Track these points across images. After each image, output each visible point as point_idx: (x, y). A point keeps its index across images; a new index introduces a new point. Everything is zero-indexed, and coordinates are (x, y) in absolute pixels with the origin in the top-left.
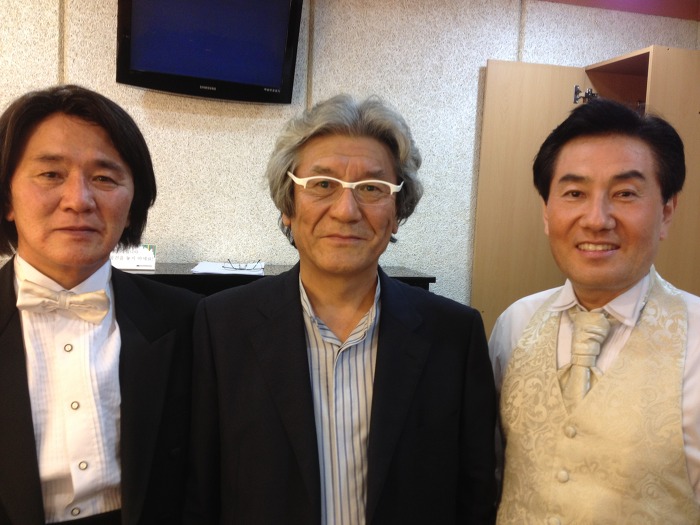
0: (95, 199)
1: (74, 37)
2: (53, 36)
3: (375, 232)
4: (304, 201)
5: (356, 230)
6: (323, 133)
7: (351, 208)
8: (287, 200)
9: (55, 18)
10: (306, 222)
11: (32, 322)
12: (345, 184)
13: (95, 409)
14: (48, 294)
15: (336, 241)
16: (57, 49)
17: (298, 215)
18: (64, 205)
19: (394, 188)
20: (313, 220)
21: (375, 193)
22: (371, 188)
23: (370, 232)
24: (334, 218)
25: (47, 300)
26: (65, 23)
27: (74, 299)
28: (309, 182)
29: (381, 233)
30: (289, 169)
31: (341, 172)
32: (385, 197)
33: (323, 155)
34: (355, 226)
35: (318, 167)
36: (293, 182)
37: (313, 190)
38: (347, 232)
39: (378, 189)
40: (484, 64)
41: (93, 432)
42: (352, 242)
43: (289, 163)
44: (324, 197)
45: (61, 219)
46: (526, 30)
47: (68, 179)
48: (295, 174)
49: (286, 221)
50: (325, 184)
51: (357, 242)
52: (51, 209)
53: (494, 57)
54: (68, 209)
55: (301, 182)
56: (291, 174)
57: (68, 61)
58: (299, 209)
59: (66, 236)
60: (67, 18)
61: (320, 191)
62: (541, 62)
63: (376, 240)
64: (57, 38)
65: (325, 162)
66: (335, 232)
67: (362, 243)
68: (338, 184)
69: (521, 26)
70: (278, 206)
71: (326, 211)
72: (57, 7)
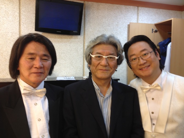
0: (43, 65)
1: (23, 19)
2: (17, 19)
3: (112, 69)
4: (94, 61)
5: (107, 68)
6: (99, 44)
7: (105, 63)
8: (90, 61)
9: (18, 14)
10: (94, 66)
11: (25, 98)
12: (104, 57)
13: (45, 120)
14: (30, 90)
15: (102, 71)
16: (18, 22)
17: (92, 64)
18: (35, 66)
19: (117, 58)
20: (96, 65)
21: (112, 59)
22: (111, 58)
23: (110, 69)
24: (101, 65)
25: (30, 92)
26: (21, 16)
27: (37, 91)
28: (95, 56)
29: (113, 69)
30: (90, 53)
31: (103, 54)
32: (114, 60)
33: (99, 49)
34: (107, 67)
35: (97, 52)
36: (91, 56)
37: (96, 58)
38: (104, 68)
39: (112, 58)
40: (129, 24)
41: (45, 127)
42: (106, 71)
43: (90, 51)
44: (99, 60)
45: (34, 70)
46: (139, 15)
47: (35, 59)
48: (92, 54)
49: (89, 65)
50: (99, 57)
51: (107, 71)
52: (31, 68)
53: (131, 22)
54: (36, 68)
55: (93, 56)
56: (90, 54)
57: (22, 25)
58: (92, 63)
59: (35, 75)
60: (21, 14)
61: (98, 58)
62: (143, 23)
63: (112, 70)
64: (18, 20)
65: (99, 51)
66: (101, 68)
67: (109, 71)
68: (102, 57)
69: (138, 14)
70: (87, 62)
71: (99, 63)
72: (18, 12)
